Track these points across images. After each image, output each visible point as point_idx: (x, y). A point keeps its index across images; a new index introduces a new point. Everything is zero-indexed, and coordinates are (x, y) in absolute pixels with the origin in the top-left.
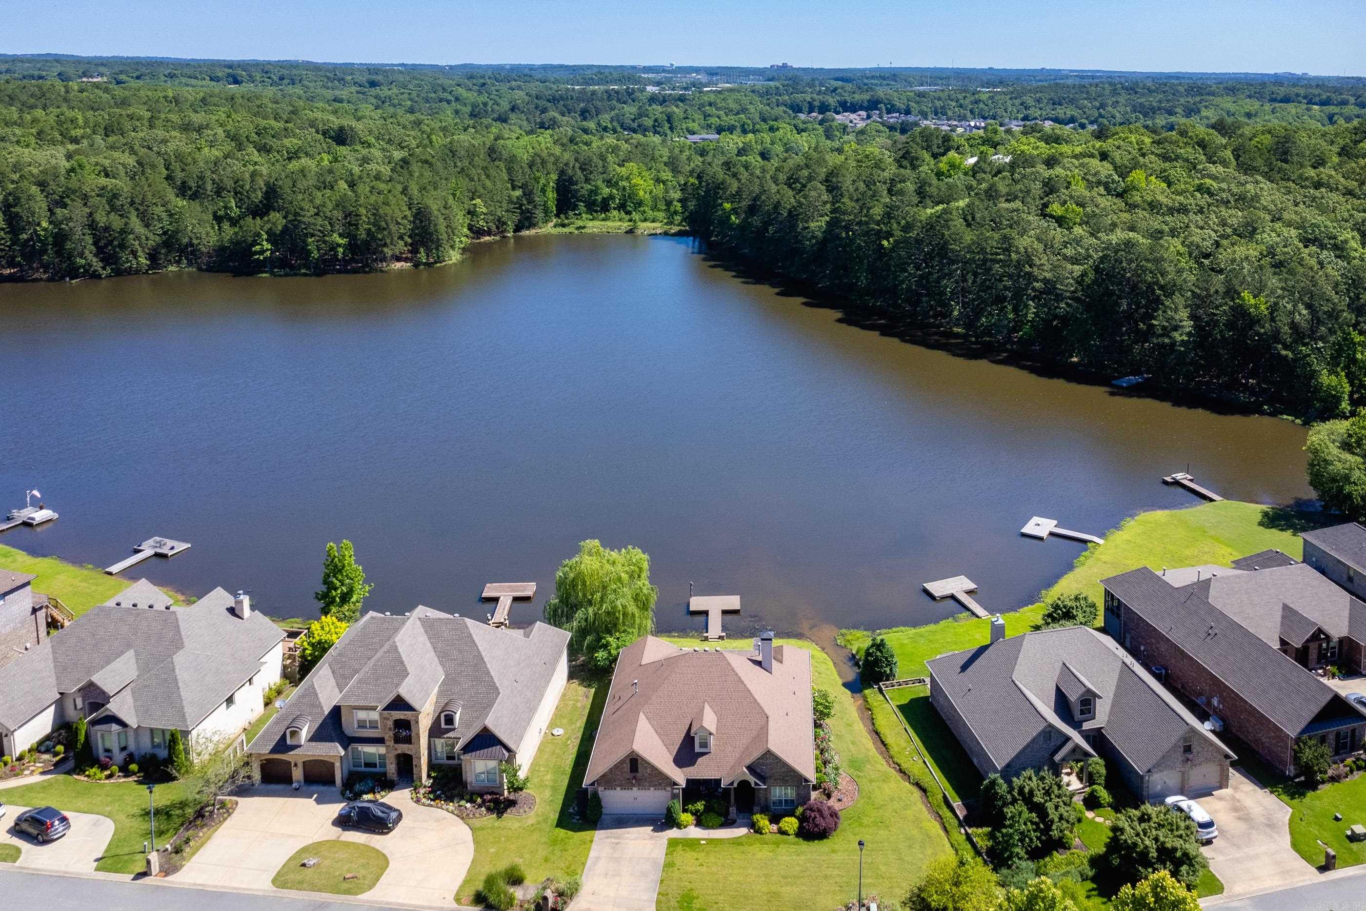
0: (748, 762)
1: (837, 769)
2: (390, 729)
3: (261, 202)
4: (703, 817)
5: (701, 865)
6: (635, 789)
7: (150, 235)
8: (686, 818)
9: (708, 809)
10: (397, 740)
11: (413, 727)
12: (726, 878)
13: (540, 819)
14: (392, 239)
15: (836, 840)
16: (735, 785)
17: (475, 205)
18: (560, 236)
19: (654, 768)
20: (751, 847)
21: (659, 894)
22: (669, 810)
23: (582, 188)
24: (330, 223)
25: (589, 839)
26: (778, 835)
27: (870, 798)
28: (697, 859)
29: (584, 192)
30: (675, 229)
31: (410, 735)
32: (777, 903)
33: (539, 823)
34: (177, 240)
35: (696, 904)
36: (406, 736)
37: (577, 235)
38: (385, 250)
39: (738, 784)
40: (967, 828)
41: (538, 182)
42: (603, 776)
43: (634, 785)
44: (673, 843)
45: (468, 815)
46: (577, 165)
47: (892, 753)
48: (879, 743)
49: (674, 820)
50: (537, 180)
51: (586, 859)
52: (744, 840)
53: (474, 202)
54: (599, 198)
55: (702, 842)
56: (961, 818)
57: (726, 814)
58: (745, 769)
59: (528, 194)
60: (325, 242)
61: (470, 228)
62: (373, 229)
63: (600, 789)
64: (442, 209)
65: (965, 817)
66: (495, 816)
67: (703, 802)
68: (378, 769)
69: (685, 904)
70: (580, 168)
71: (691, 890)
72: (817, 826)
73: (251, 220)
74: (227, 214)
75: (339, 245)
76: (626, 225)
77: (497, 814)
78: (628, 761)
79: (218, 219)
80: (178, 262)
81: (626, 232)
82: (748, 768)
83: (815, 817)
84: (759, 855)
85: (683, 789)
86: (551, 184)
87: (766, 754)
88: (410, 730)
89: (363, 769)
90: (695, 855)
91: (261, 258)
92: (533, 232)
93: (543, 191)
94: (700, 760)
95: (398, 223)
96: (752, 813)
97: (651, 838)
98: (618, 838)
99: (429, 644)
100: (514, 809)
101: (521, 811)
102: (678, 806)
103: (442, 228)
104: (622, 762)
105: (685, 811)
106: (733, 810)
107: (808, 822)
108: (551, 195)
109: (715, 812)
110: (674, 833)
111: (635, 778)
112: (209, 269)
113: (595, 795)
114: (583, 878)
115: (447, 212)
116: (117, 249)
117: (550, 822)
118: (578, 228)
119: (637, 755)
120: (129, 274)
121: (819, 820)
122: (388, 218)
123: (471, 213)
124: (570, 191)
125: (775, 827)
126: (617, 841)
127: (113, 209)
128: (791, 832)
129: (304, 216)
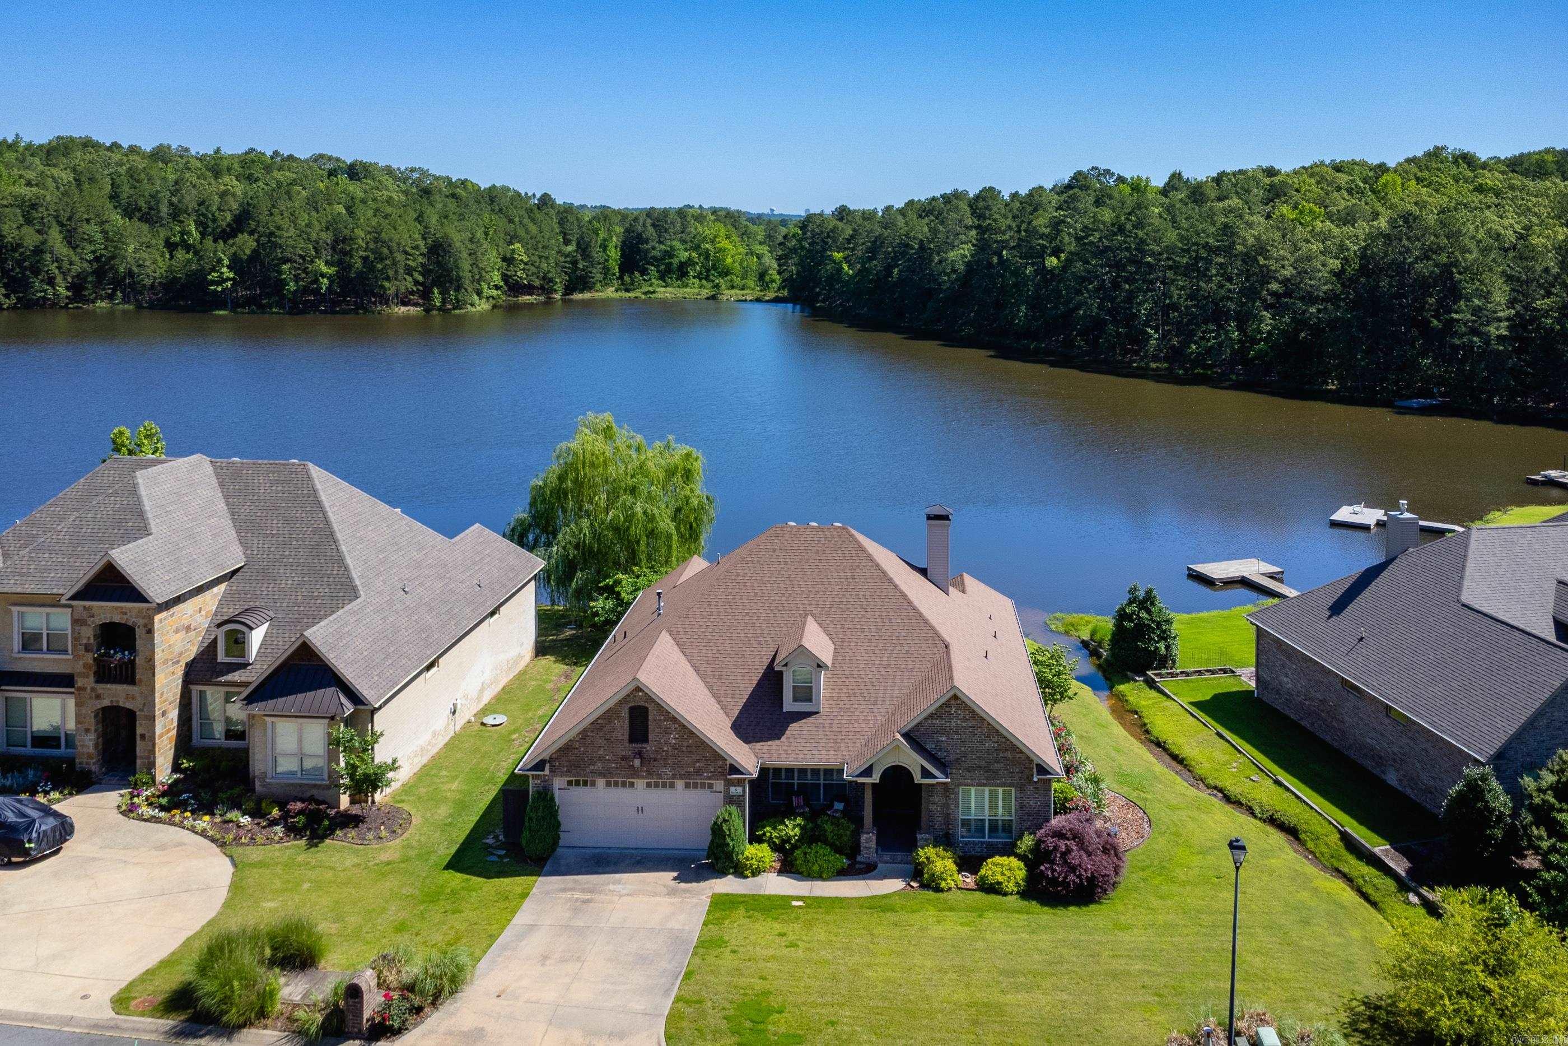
0: (908, 720)
1: (1096, 781)
2: (87, 648)
3: (229, 225)
4: (798, 853)
5: (793, 945)
6: (640, 783)
7: (76, 259)
8: (759, 853)
9: (810, 837)
10: (104, 674)
11: (139, 643)
12: (855, 972)
13: (412, 853)
14: (396, 272)
15: (1120, 907)
16: (876, 778)
17: (513, 250)
18: (621, 299)
19: (686, 732)
20: (916, 916)
21: (678, 999)
22: (718, 831)
23: (654, 248)
24: (314, 248)
25: (519, 890)
26: (979, 895)
27: (1178, 835)
28: (782, 935)
29: (656, 253)
30: (771, 295)
31: (132, 663)
32: (997, 1027)
33: (406, 860)
34: (112, 268)
35: (778, 1025)
36: (121, 664)
37: (645, 300)
38: (387, 284)
39: (884, 775)
40: (1424, 891)
41: (597, 235)
42: (566, 749)
43: (635, 773)
44: (722, 904)
45: (237, 838)
46: (649, 221)
47: (1199, 771)
48: (1167, 759)
49: (729, 856)
50: (596, 232)
51: (503, 928)
52: (897, 901)
53: (512, 247)
54: (675, 261)
55: (795, 903)
56: (1403, 874)
57: (853, 850)
58: (898, 736)
59: (584, 248)
60: (305, 270)
61: (505, 278)
62: (372, 257)
63: (558, 783)
64: (467, 242)
65: (1408, 872)
66: (303, 842)
67: (799, 820)
68: (63, 751)
69: (748, 1024)
70: (653, 225)
71: (766, 993)
72: (1073, 869)
73: (211, 242)
74: (184, 241)
75: (323, 275)
76: (706, 292)
77: (311, 838)
78: (625, 714)
79: (171, 246)
80: (111, 297)
81: (708, 298)
82: (906, 736)
83: (1069, 851)
84: (937, 931)
85: (752, 782)
86: (614, 239)
87: (946, 705)
88: (132, 649)
89: (29, 750)
90: (778, 927)
91: (219, 289)
92: (587, 295)
93: (604, 247)
94: (794, 727)
95: (406, 253)
96: (912, 845)
97: (672, 893)
98: (591, 891)
99: (222, 506)
100: (352, 833)
101: (370, 835)
102: (739, 825)
103: (466, 265)
104: (609, 715)
105: (755, 839)
106: (868, 840)
107: (1052, 862)
108: (614, 254)
109: (825, 842)
110: (728, 885)
111: (640, 754)
112: (152, 307)
113: (545, 796)
114: (482, 965)
115: (474, 246)
116: (28, 273)
117: (433, 858)
118: (645, 293)
119: (649, 698)
120: (43, 306)
121: (1076, 856)
122: (394, 244)
123: (508, 260)
124: (639, 251)
125: (970, 880)
126: (588, 896)
127: (29, 221)
128: (1011, 887)
129: (280, 237)
